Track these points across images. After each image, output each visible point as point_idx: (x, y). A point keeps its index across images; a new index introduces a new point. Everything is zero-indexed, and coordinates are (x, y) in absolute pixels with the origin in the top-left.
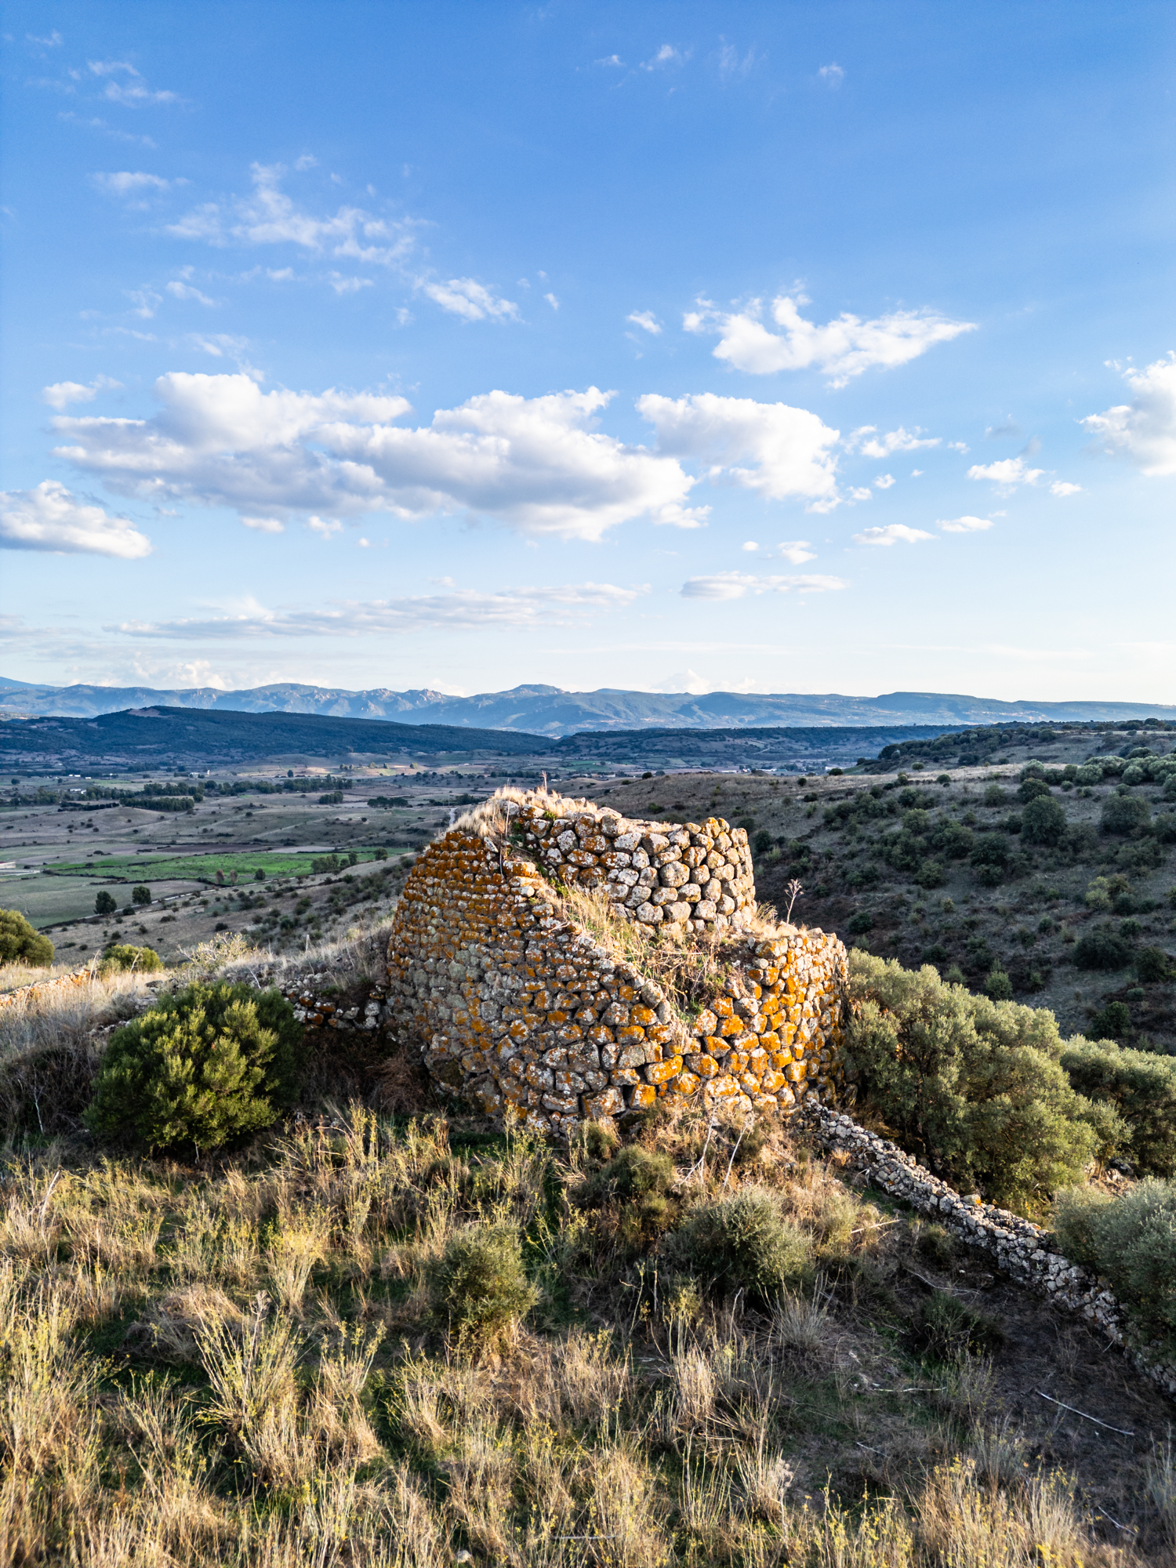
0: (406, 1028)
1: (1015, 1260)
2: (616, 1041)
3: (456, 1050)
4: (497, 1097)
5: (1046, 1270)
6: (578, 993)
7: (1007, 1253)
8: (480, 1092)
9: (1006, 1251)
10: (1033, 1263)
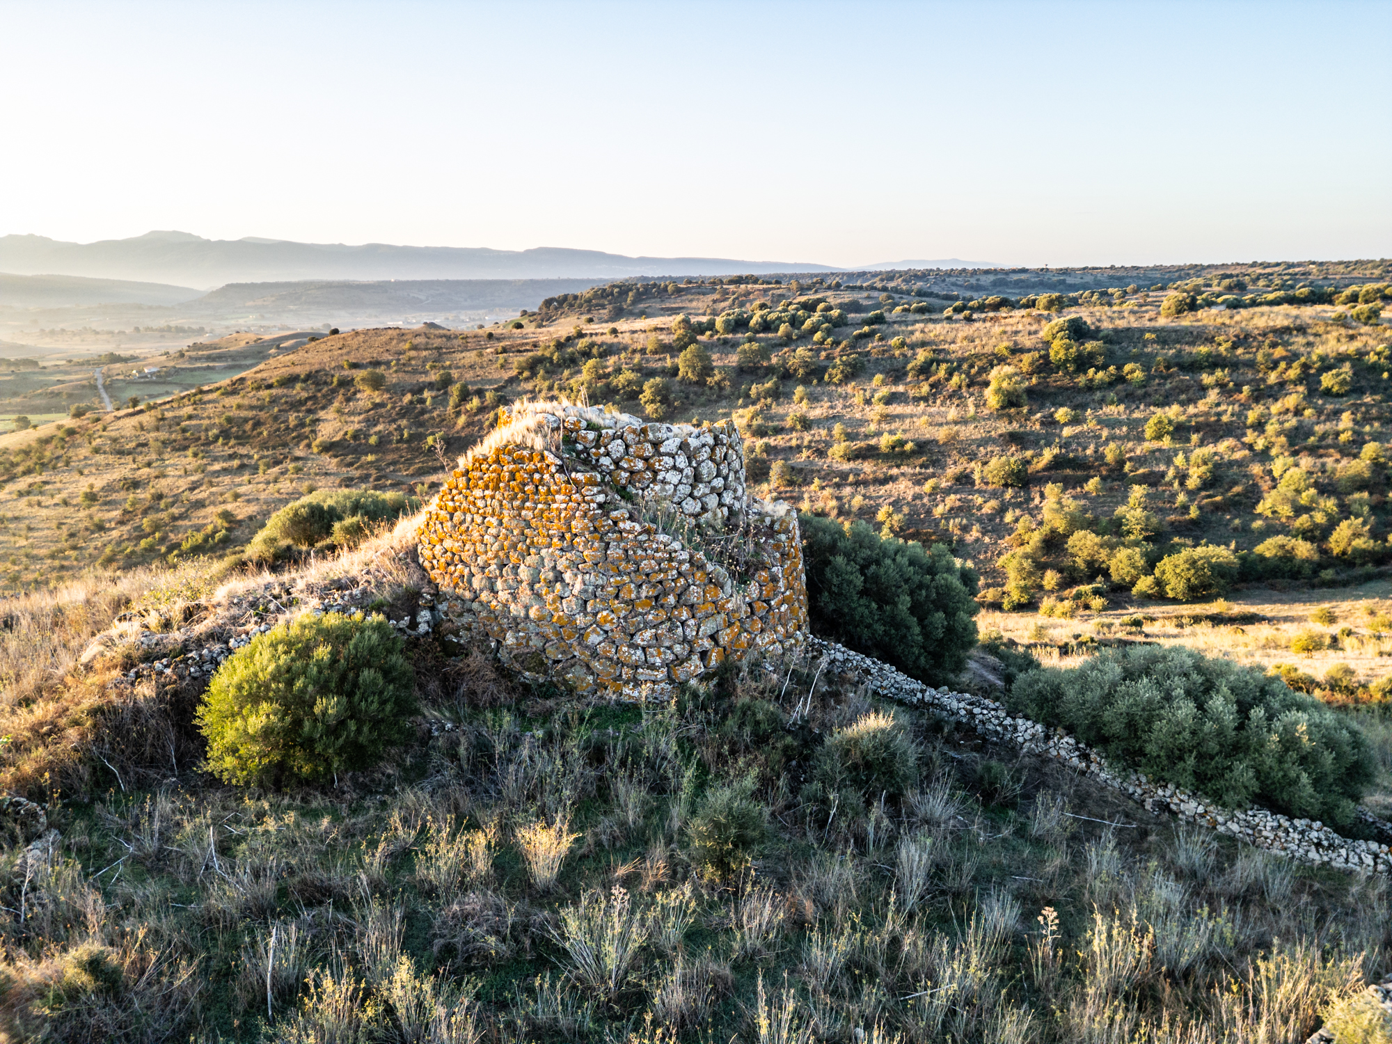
0: (469, 629)
1: (991, 727)
2: (693, 617)
3: (536, 642)
4: (590, 678)
5: (1015, 729)
6: (660, 582)
7: (984, 724)
8: (570, 676)
9: (982, 721)
10: (1005, 728)
